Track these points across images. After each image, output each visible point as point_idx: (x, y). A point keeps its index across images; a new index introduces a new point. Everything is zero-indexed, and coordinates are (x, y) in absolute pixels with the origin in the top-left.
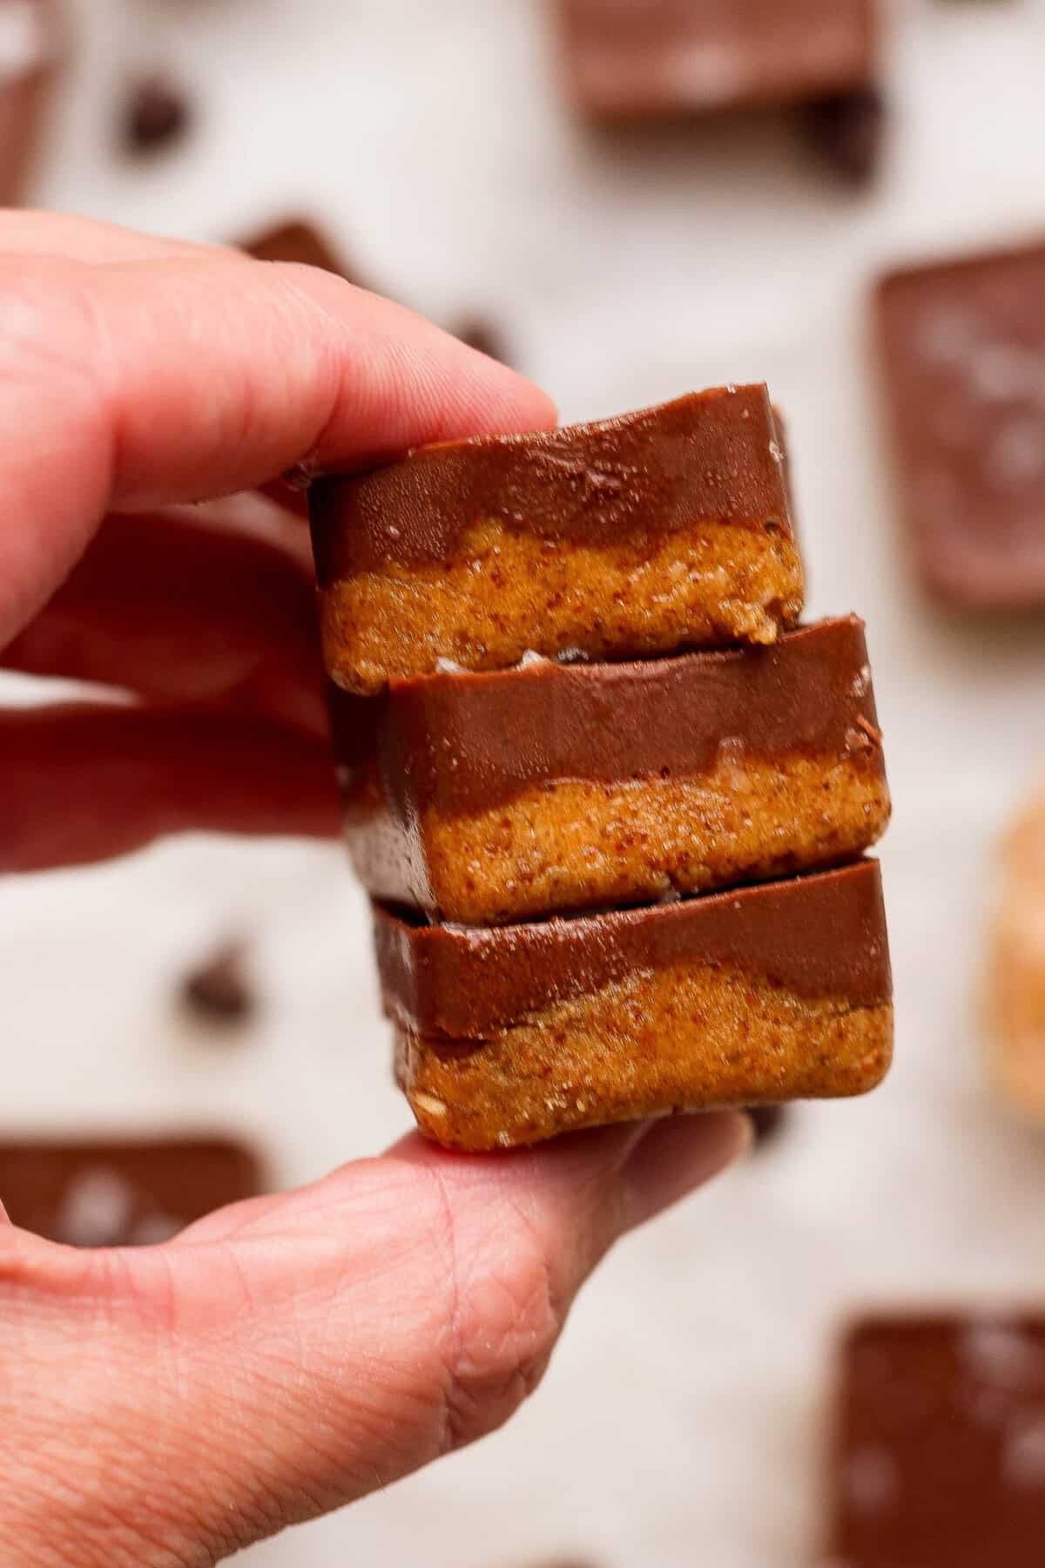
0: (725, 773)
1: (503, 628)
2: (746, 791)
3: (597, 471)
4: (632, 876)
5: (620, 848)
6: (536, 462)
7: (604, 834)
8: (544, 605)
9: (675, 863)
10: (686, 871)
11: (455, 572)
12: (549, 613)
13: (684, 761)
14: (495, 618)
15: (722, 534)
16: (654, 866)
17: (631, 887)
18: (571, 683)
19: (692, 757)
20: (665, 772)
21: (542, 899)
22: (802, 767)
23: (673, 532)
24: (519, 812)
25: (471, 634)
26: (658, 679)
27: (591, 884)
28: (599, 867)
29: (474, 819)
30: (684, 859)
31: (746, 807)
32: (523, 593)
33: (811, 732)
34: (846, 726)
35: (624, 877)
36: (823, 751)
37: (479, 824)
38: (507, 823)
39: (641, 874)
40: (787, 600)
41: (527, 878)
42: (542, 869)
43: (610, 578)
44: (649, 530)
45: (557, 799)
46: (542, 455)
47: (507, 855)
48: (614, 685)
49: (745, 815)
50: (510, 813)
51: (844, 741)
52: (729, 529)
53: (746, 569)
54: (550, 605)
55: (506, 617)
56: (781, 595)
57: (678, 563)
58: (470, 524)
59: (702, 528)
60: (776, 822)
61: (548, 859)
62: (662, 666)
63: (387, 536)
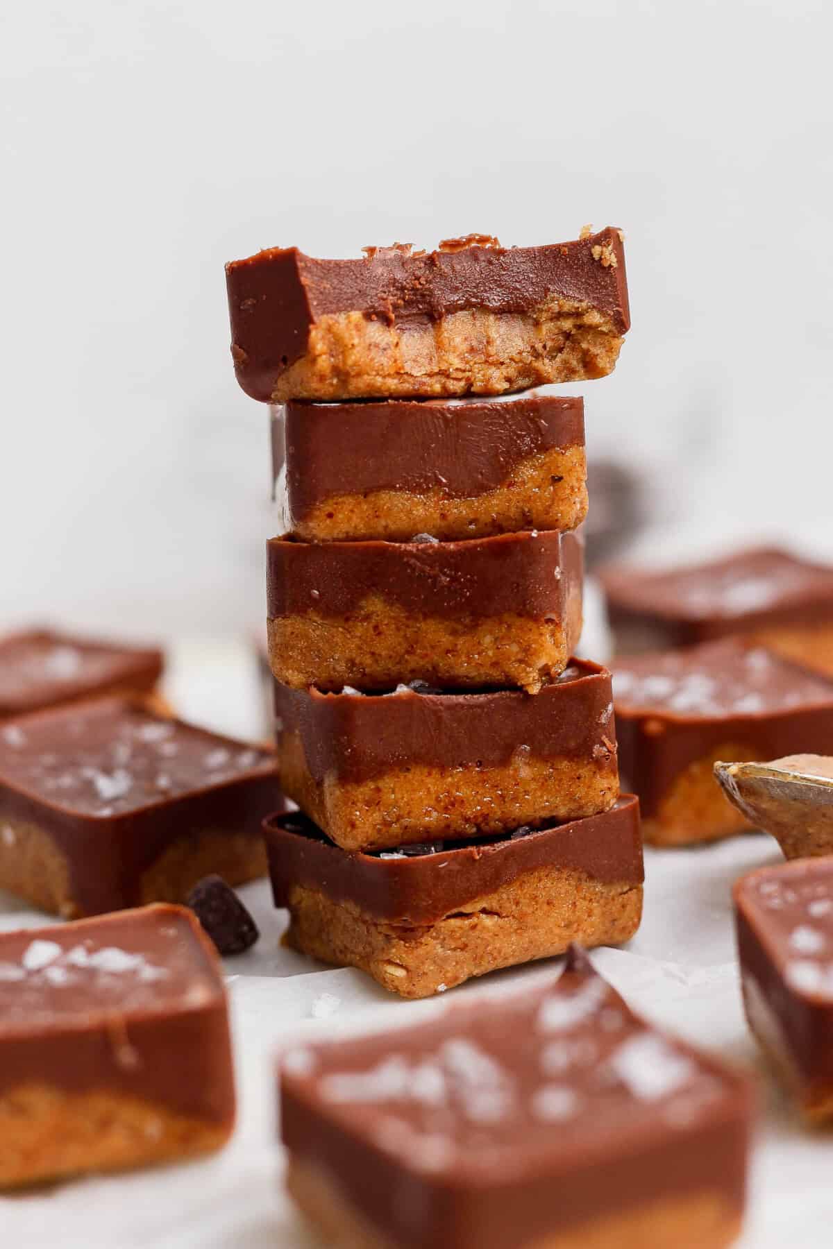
0: (516, 766)
1: (376, 661)
2: (529, 778)
3: (445, 574)
4: (454, 826)
5: (446, 809)
6: (408, 565)
7: (438, 800)
8: (403, 651)
9: (480, 819)
10: (487, 824)
11: (351, 623)
12: (406, 656)
13: (492, 757)
14: (373, 654)
15: (519, 622)
16: (467, 820)
17: (451, 832)
18: (425, 706)
19: (495, 756)
20: (480, 764)
21: (397, 837)
22: (564, 765)
23: (487, 617)
24: (387, 783)
25: (357, 661)
26: (480, 706)
27: (427, 829)
28: (432, 819)
29: (359, 786)
30: (486, 817)
31: (527, 788)
32: (391, 642)
33: (572, 744)
34: (595, 743)
35: (448, 826)
36: (578, 756)
37: (361, 789)
38: (378, 790)
39: (459, 825)
40: (554, 665)
41: (387, 824)
42: (399, 818)
43: (446, 640)
44: (472, 614)
45: (410, 776)
46: (412, 561)
47: (377, 808)
48: (451, 708)
49: (526, 792)
50: (381, 784)
51: (593, 753)
52: (523, 619)
53: (530, 646)
54: (408, 652)
55: (380, 655)
56: (550, 664)
57: (488, 636)
58: (363, 595)
59: (506, 617)
60: (545, 798)
61: (402, 813)
62: (481, 698)
63: (310, 596)
